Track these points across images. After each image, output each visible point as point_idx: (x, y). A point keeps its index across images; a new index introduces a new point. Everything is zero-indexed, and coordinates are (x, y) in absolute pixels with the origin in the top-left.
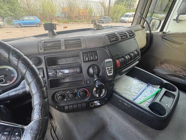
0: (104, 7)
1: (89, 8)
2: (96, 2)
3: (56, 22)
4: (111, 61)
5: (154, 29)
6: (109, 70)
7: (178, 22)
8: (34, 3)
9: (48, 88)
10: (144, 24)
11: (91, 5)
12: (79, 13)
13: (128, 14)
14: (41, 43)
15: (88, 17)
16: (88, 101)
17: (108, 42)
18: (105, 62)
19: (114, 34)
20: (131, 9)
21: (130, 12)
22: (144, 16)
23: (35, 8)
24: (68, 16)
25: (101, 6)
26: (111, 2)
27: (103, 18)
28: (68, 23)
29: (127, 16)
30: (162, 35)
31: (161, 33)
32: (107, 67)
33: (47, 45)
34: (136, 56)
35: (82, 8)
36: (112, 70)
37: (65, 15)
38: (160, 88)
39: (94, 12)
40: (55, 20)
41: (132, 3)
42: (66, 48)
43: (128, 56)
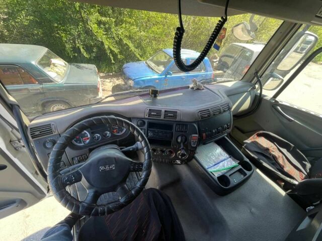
4: (197, 136)
14: (147, 109)
17: (200, 118)
18: (192, 136)
19: (208, 110)
22: (258, 75)
30: (273, 103)
32: (192, 140)
33: (151, 113)
34: (224, 129)
36: (196, 143)
38: (238, 163)
42: (164, 118)
43: (216, 130)
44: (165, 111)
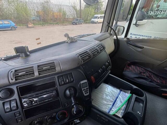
0: (76, 10)
1: (62, 11)
2: (68, 5)
3: (32, 25)
4: (86, 82)
5: (120, 34)
6: (85, 91)
7: (137, 26)
8: (8, 7)
9: (23, 119)
10: (111, 32)
11: (64, 8)
12: (54, 16)
13: (97, 16)
14: (12, 72)
15: (62, 19)
16: (68, 121)
17: (82, 62)
18: (81, 84)
19: (87, 52)
20: (99, 11)
21: (98, 14)
22: (110, 25)
23: (9, 12)
24: (43, 19)
25: (73, 9)
26: (81, 6)
27: (75, 20)
28: (43, 25)
29: (96, 18)
30: (127, 40)
31: (125, 39)
32: (83, 88)
33: (18, 74)
34: (107, 67)
35: (56, 12)
36: (88, 90)
37: (40, 18)
38: (130, 93)
39: (67, 15)
40: (30, 23)
41: (99, 6)
42: (39, 74)
43: (101, 69)
44: (38, 66)
